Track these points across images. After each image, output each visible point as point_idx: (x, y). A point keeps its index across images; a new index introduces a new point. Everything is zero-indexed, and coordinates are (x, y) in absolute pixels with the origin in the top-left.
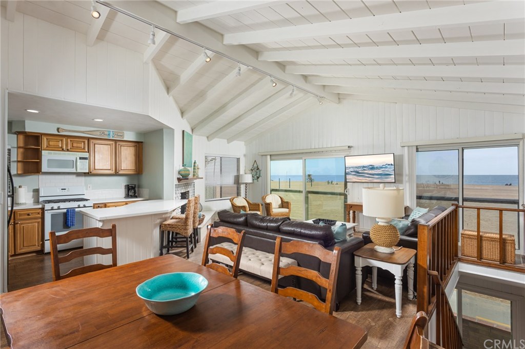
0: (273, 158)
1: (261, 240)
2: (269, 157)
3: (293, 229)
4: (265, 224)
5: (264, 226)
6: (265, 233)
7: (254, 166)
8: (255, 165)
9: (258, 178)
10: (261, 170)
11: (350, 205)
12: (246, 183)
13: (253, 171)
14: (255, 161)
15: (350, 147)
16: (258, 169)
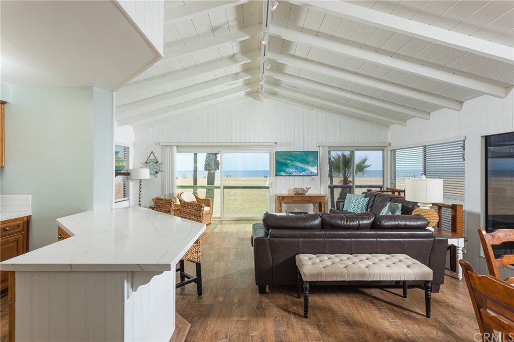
0: (180, 149)
1: (358, 241)
2: (175, 148)
3: (397, 223)
4: (356, 223)
5: (356, 225)
6: (364, 232)
7: (151, 158)
9: (157, 172)
10: (162, 163)
11: (282, 197)
12: (140, 180)
13: (149, 164)
14: (152, 152)
15: (276, 143)
16: (157, 162)
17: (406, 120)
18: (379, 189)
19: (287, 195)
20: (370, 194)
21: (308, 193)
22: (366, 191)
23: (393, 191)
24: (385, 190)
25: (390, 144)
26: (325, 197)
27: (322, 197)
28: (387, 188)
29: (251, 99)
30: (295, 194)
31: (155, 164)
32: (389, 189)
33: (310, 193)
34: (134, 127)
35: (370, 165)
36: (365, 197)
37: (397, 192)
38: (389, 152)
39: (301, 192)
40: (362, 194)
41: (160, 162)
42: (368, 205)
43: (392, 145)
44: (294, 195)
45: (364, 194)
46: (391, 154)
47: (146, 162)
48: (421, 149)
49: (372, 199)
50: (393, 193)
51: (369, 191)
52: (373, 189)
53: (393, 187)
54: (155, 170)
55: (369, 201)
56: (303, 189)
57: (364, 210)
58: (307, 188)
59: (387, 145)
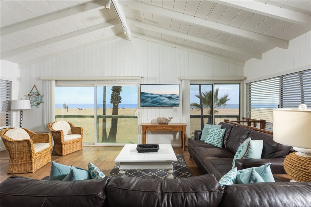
0: (59, 83)
2: (54, 82)
7: (33, 91)
8: (35, 90)
9: (38, 104)
10: (43, 96)
11: (146, 126)
12: (21, 110)
13: (31, 97)
14: (35, 86)
15: (142, 78)
16: (38, 95)
17: (261, 54)
18: (235, 119)
19: (150, 125)
20: (227, 125)
21: (171, 122)
22: (223, 121)
23: (249, 121)
24: (241, 120)
25: (245, 78)
26: (185, 126)
27: (182, 126)
28: (243, 118)
29: (121, 38)
30: (159, 123)
31: (37, 97)
32: (245, 119)
33: (173, 122)
34: (19, 64)
35: (230, 99)
36: (222, 128)
37: (252, 122)
38: (245, 85)
39: (164, 122)
40: (219, 124)
41: (41, 95)
42: (224, 137)
43: (247, 79)
44: (158, 125)
45: (221, 125)
46: (247, 87)
47: (29, 95)
48: (278, 80)
49: (229, 131)
50: (249, 123)
51: (226, 121)
52: (230, 119)
53: (248, 117)
54: (37, 102)
55: (225, 132)
56: (167, 119)
57: (220, 141)
58: (169, 118)
59: (243, 79)
